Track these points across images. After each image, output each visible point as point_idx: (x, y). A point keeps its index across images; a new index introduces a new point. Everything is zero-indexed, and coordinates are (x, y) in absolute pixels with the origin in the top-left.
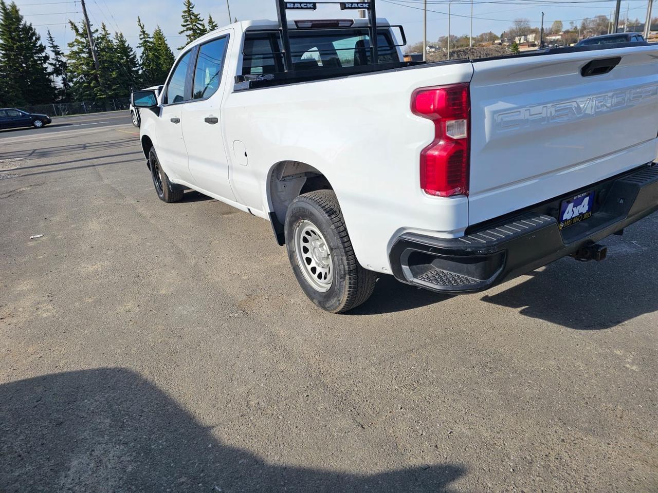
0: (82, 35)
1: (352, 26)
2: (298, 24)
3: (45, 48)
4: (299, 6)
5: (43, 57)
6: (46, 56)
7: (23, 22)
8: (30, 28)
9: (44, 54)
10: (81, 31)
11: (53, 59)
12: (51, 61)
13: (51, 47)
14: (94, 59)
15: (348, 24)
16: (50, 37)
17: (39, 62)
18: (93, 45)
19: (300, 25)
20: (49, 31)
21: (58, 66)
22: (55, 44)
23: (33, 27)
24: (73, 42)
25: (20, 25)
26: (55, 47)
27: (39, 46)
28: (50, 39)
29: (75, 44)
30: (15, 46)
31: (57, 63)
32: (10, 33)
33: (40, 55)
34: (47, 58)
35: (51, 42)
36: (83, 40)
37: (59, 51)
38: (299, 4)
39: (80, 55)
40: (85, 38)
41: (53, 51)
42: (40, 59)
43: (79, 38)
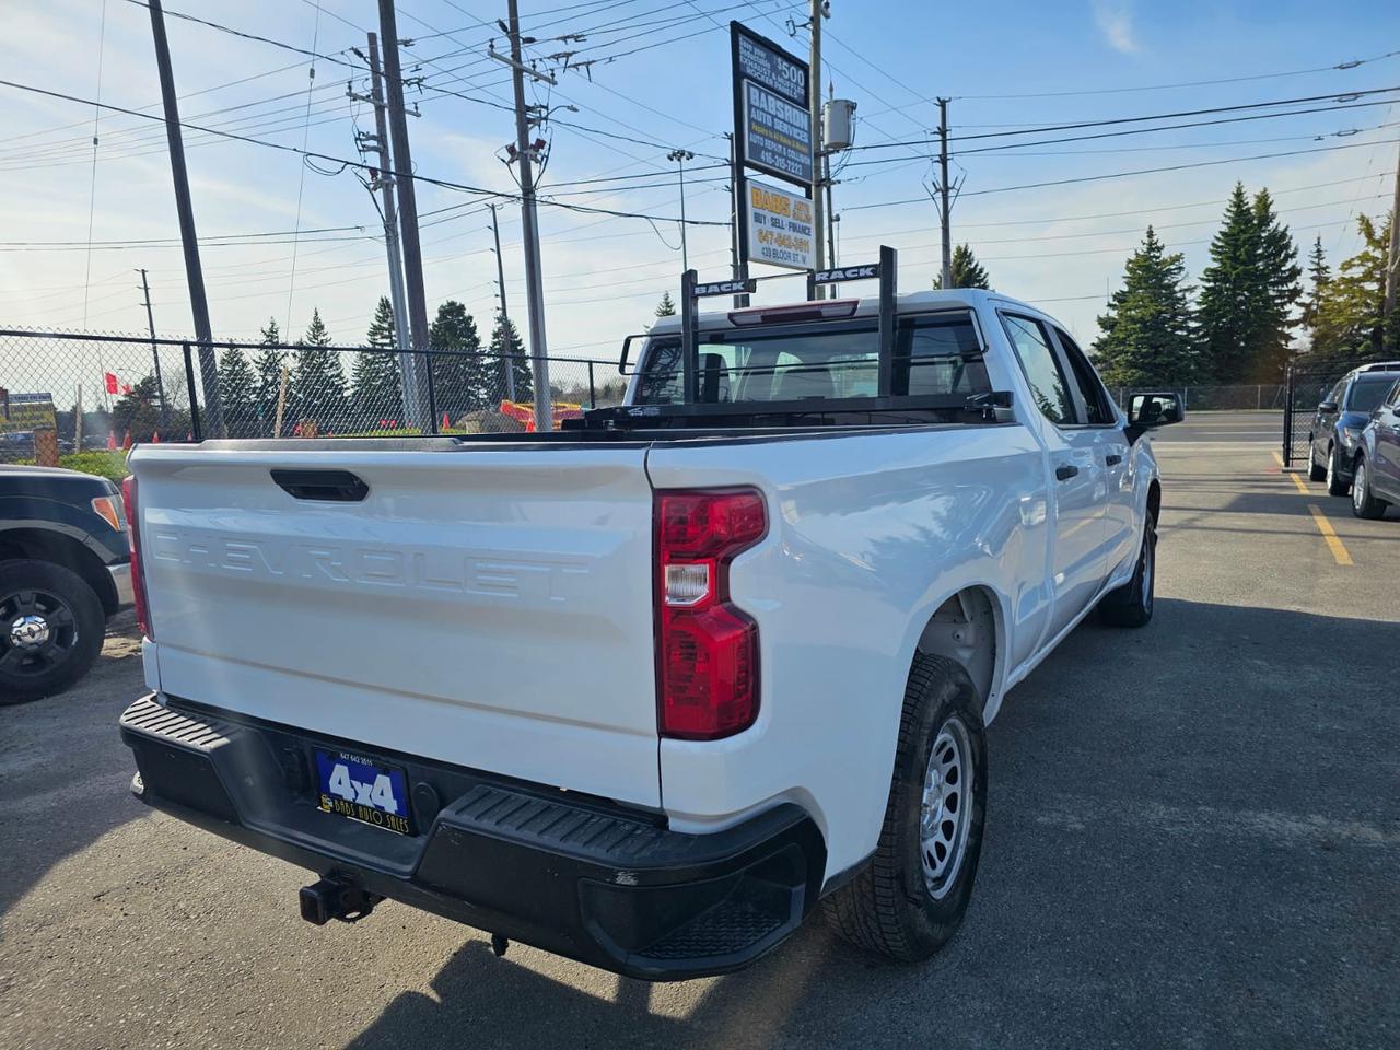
0: (1378, 244)
1: (856, 315)
2: (734, 318)
3: (1299, 272)
4: (716, 289)
5: (1289, 290)
6: (1295, 288)
7: (1272, 226)
8: (1284, 235)
9: (1291, 286)
10: (1379, 234)
11: (1309, 294)
12: (1305, 299)
13: (1312, 270)
14: (1387, 294)
15: (848, 310)
16: (1319, 251)
17: (1278, 301)
18: (1393, 264)
19: (738, 319)
20: (1319, 239)
21: (1314, 307)
22: (1323, 263)
23: (1289, 233)
24: (1353, 259)
25: (1264, 231)
26: (1321, 269)
27: (1289, 270)
28: (1315, 254)
29: (1357, 262)
30: (1234, 273)
31: (1315, 302)
32: (1236, 248)
33: (1285, 288)
34: (1296, 292)
35: (1316, 260)
36: (1378, 254)
37: (1327, 278)
38: (716, 287)
39: (1362, 284)
40: (1384, 249)
41: (1313, 278)
42: (1281, 295)
43: (1371, 248)
